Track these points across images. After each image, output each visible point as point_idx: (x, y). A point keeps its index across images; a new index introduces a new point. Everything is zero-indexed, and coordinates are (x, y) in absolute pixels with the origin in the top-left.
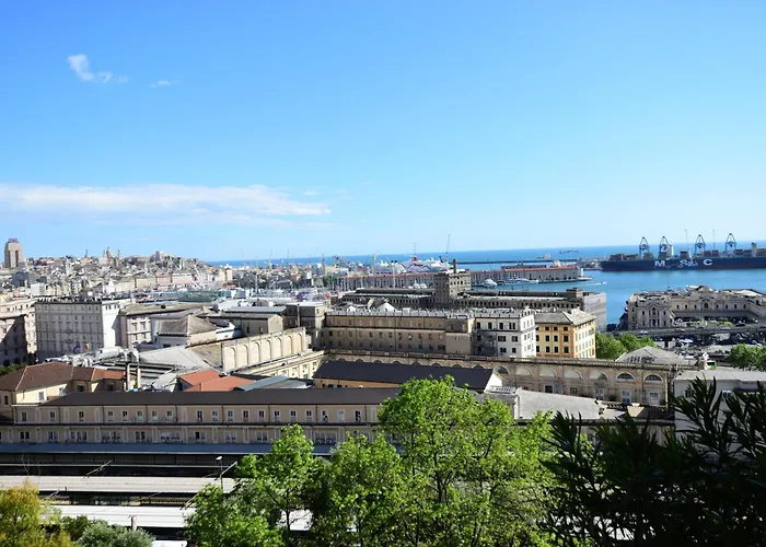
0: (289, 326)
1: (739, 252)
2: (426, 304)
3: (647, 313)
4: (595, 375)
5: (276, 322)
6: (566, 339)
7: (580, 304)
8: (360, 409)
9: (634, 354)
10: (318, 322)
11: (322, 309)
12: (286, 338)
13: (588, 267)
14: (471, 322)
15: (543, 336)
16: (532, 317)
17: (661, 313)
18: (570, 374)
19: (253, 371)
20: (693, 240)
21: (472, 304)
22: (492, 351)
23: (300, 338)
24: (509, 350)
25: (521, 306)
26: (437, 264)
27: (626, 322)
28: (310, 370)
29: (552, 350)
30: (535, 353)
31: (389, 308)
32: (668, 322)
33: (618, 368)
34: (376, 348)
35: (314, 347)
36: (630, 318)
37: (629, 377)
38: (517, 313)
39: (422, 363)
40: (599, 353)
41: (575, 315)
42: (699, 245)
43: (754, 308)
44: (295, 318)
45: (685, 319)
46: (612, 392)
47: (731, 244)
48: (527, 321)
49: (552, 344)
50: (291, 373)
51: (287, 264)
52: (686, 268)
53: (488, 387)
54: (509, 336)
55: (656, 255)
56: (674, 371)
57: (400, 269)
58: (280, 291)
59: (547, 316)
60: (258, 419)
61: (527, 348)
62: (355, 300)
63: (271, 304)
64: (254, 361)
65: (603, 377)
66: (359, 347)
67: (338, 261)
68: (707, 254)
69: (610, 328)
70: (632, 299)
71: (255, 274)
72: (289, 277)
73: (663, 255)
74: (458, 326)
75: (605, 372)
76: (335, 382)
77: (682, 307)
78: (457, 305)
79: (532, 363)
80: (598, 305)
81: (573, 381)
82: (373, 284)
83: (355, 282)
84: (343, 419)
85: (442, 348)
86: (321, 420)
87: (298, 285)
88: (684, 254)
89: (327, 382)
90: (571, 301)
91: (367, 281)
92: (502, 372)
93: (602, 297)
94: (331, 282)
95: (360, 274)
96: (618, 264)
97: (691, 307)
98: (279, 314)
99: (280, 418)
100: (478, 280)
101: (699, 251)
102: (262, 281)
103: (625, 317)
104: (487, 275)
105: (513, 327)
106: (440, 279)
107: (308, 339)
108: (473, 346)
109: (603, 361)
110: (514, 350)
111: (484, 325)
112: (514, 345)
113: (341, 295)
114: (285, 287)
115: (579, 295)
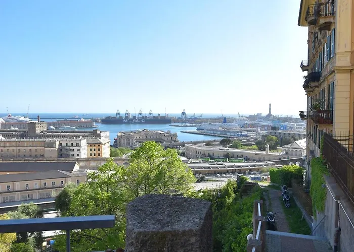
1: (154, 117)
3: (125, 140)
6: (99, 150)
7: (99, 136)
8: (11, 184)
14: (58, 143)
15: (89, 149)
17: (131, 140)
21: (48, 137)
22: (68, 156)
24: (76, 155)
25: (78, 136)
26: (22, 119)
29: (93, 155)
30: (86, 156)
32: (133, 144)
36: (118, 142)
40: (111, 155)
41: (103, 140)
42: (140, 114)
43: (163, 138)
45: (139, 142)
47: (151, 114)
48: (84, 143)
49: (93, 152)
52: (135, 123)
53: (74, 170)
54: (75, 149)
55: (124, 117)
59: (91, 140)
61: (83, 154)
68: (143, 117)
70: (119, 134)
73: (126, 117)
74: (51, 145)
75: (118, 162)
77: (138, 138)
79: (87, 160)
85: (42, 156)
88: (134, 117)
90: (95, 135)
93: (108, 133)
96: (109, 120)
97: (141, 138)
101: (140, 116)
103: (116, 142)
105: (78, 145)
106: (31, 124)
108: (58, 154)
110: (78, 155)
111: (64, 144)
112: (78, 153)
115: (98, 132)
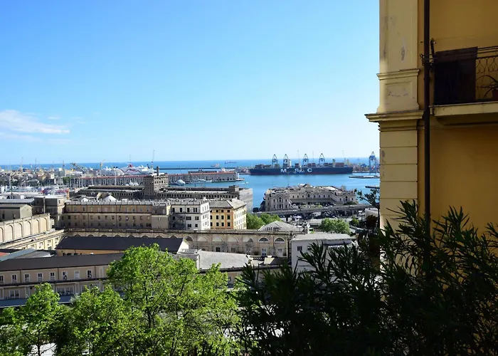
0: (37, 212)
1: (326, 164)
2: (138, 196)
3: (276, 201)
4: (246, 239)
5: (26, 210)
6: (229, 218)
7: (237, 195)
8: (91, 269)
9: (269, 226)
10: (60, 209)
11: (62, 200)
12: (34, 222)
13: (242, 172)
14: (168, 208)
15: (214, 216)
16: (208, 204)
17: (284, 200)
18: (231, 239)
19: (7, 247)
20: (302, 157)
21: (169, 196)
22: (182, 227)
23: (45, 221)
24: (193, 226)
25: (201, 197)
26: (145, 170)
27: (264, 207)
28: (54, 244)
29: (220, 225)
30: (209, 227)
31: (112, 199)
32: (288, 206)
33: (260, 235)
34: (102, 226)
35: (56, 227)
36: (267, 203)
37: (266, 240)
38: (199, 201)
39: (136, 235)
40: (249, 226)
41: (234, 203)
42: (305, 160)
43: (333, 197)
44: (41, 207)
45: (297, 204)
46: (256, 250)
47: (322, 159)
48: (205, 207)
49: (220, 221)
50: (38, 246)
51: (35, 168)
52: (298, 174)
53: (180, 250)
54: (193, 216)
55: (281, 166)
56: (291, 235)
57: (120, 172)
58: (29, 188)
59: (217, 203)
60: (12, 281)
61: (205, 224)
62: (88, 194)
63: (22, 197)
64: (9, 239)
65: (251, 240)
66: (90, 226)
67: (75, 167)
68: (309, 165)
69: (255, 210)
70: (268, 192)
71: (9, 175)
72: (37, 177)
73: (285, 166)
74: (160, 211)
75: (252, 237)
76: (72, 252)
77: (296, 197)
78: (159, 197)
79: (208, 233)
80: (248, 196)
81: (233, 244)
82: (100, 182)
83: (88, 181)
84: (78, 276)
85: (149, 226)
86: (61, 279)
87: (43, 184)
88: (297, 165)
89: (67, 252)
90: (232, 193)
91: (97, 180)
92: (189, 239)
93: (251, 191)
94: (70, 181)
95: (91, 176)
96: (260, 170)
97: (301, 197)
98: (29, 204)
99: (30, 279)
100: (173, 180)
101: (306, 163)
102: (14, 180)
103: (263, 203)
104: (179, 177)
105: (196, 211)
106: (148, 179)
107: (52, 222)
108: (170, 224)
109: (251, 231)
110: (196, 226)
111: (177, 210)
112: (196, 222)
113: (77, 190)
114: (33, 184)
115: (237, 190)
